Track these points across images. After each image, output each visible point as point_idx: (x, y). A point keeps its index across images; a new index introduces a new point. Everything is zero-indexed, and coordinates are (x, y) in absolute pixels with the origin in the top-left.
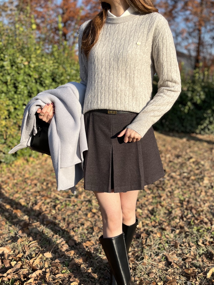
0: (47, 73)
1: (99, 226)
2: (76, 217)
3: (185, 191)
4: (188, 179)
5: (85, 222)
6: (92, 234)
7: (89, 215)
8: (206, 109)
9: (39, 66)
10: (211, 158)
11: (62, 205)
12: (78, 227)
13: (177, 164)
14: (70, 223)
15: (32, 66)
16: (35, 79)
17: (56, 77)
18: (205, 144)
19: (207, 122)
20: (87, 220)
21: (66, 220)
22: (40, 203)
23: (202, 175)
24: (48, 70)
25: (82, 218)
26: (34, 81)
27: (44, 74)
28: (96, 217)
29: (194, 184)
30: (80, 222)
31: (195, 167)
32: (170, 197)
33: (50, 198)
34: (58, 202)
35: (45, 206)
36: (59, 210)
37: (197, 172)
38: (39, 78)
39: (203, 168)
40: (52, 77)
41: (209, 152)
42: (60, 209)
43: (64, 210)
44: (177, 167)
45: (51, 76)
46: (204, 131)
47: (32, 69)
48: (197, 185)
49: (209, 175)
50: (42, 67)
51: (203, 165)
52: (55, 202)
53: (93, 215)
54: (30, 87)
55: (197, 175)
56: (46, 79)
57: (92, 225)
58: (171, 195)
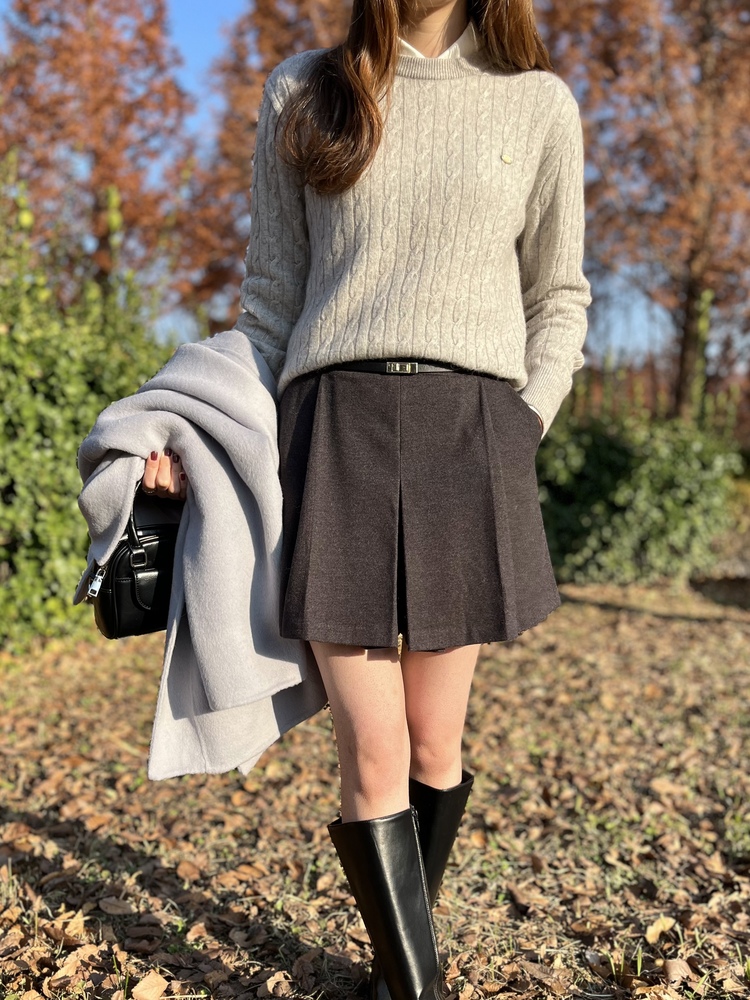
0: (72, 360)
1: (276, 826)
2: (191, 807)
3: (543, 732)
4: (550, 702)
5: (227, 818)
6: (254, 846)
7: (238, 798)
8: (586, 504)
9: (45, 341)
10: (615, 644)
11: (138, 776)
12: (205, 831)
13: (508, 665)
14: (174, 821)
15: (23, 337)
16: (31, 381)
17: (101, 376)
18: (593, 612)
19: (593, 542)
20: (233, 813)
21: (160, 813)
22: (57, 775)
23: (594, 690)
24: (74, 353)
25: (213, 807)
26: (26, 388)
27: (63, 362)
28: (260, 802)
29: (570, 717)
30: (208, 817)
31: (568, 670)
32: (497, 750)
33: (92, 760)
34: (120, 769)
35: (79, 783)
36: (128, 790)
37: (575, 684)
38: (44, 379)
39: (591, 674)
40: (90, 377)
41: (608, 631)
42: (132, 787)
43: (147, 791)
44: (511, 672)
45: (83, 374)
46: (586, 575)
47: (21, 349)
48: (581, 718)
49: (616, 690)
50: (55, 342)
51: (593, 666)
52: (110, 770)
53: (250, 798)
54: (12, 407)
55: (577, 690)
56: (68, 382)
57: (251, 824)
58: (500, 744)
